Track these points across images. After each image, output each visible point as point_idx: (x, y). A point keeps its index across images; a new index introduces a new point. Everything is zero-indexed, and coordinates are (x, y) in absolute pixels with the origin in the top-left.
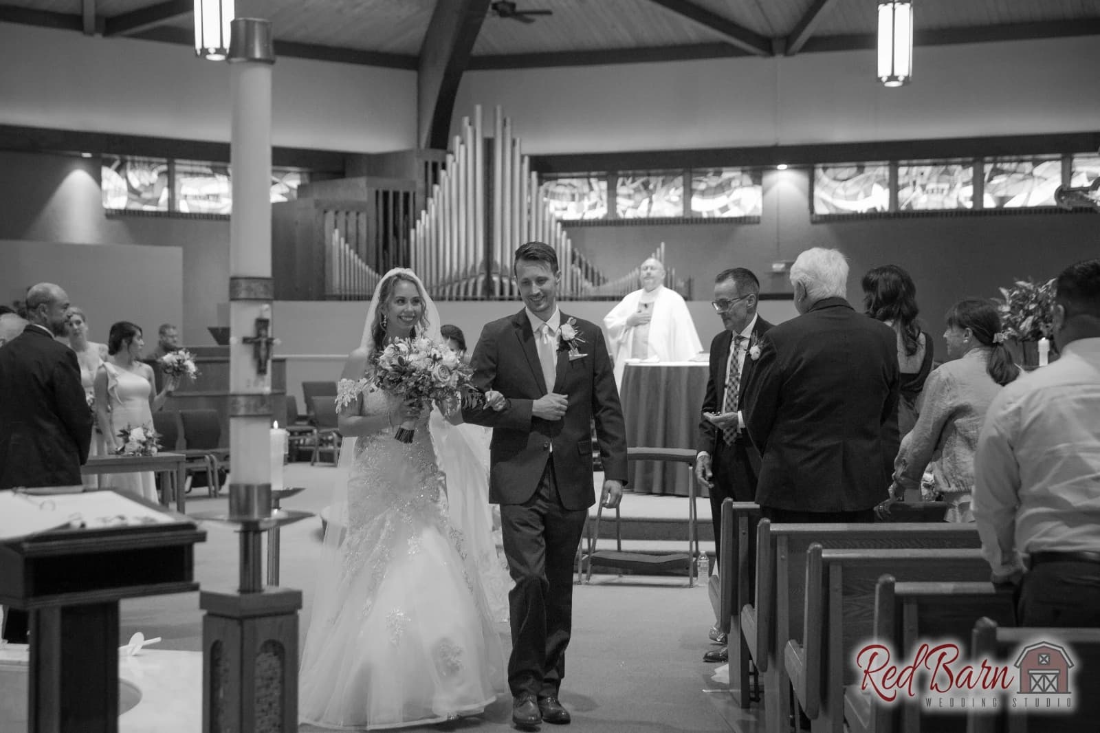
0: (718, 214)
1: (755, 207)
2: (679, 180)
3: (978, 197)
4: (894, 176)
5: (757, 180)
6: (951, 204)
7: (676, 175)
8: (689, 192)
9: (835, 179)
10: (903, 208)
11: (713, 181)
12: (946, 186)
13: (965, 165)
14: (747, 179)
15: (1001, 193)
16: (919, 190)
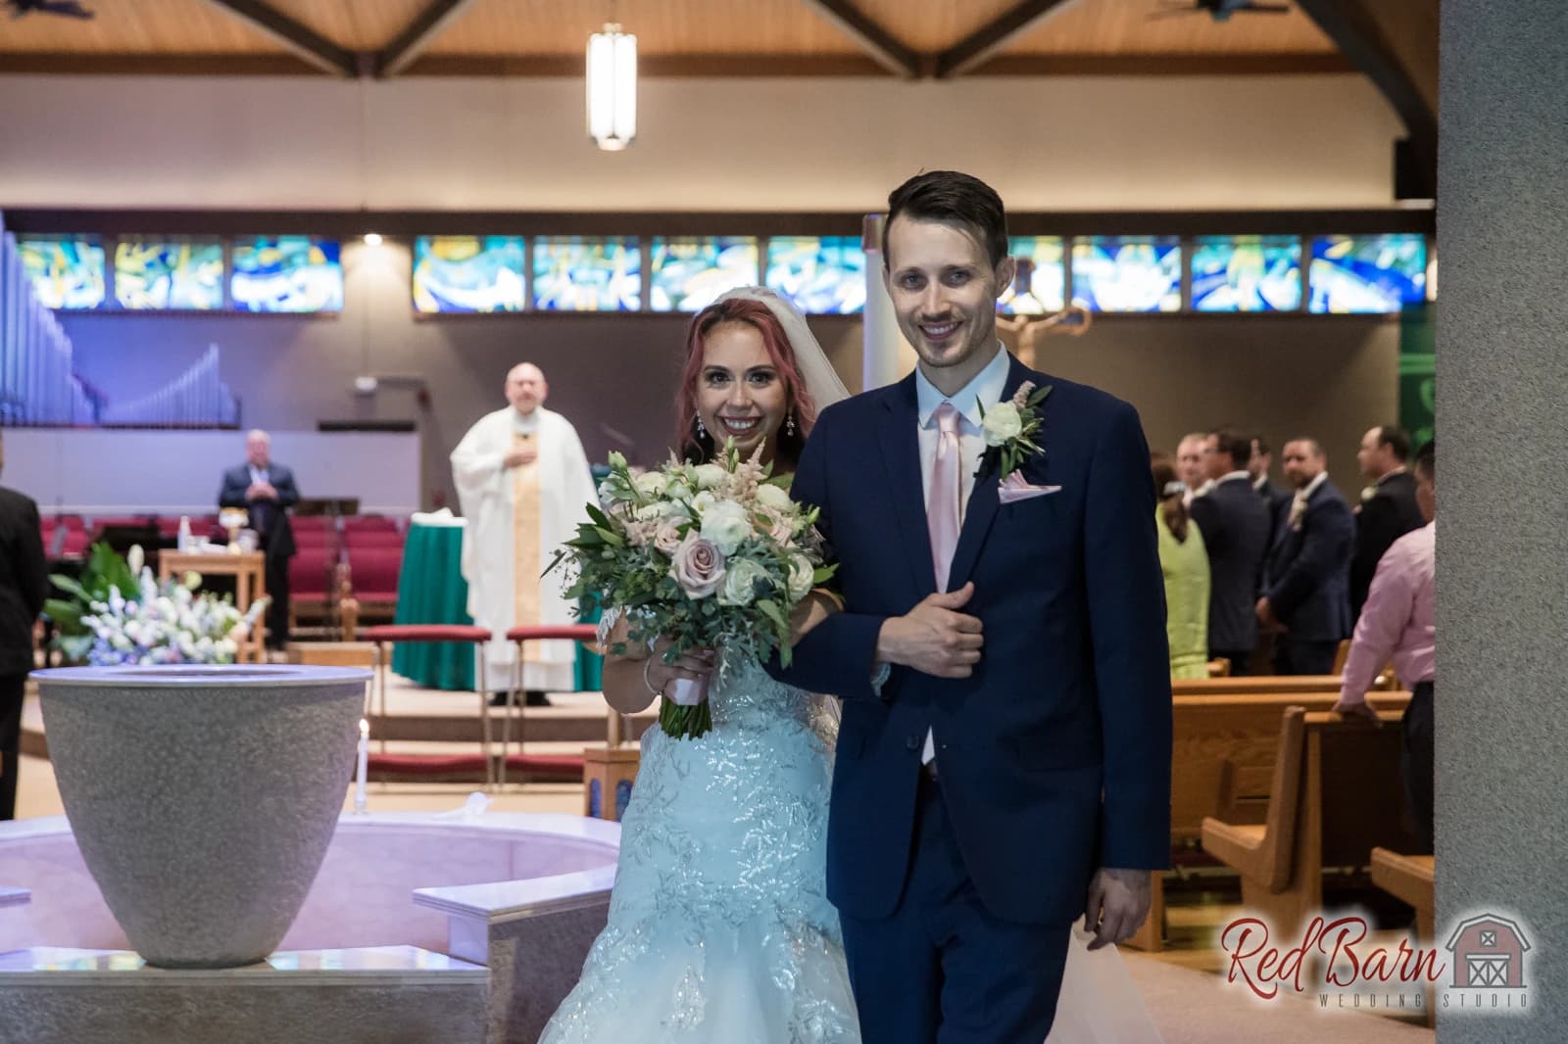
0: (274, 306)
1: (331, 299)
2: (215, 252)
3: (644, 294)
4: (530, 259)
5: (333, 254)
6: (610, 303)
7: (208, 243)
8: (231, 270)
9: (448, 260)
10: (542, 305)
11: (267, 256)
12: (601, 275)
13: (628, 247)
14: (317, 254)
15: (676, 288)
16: (565, 278)
